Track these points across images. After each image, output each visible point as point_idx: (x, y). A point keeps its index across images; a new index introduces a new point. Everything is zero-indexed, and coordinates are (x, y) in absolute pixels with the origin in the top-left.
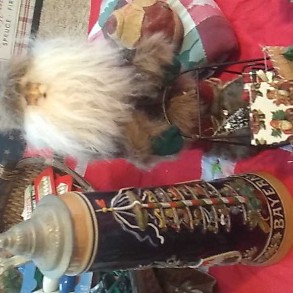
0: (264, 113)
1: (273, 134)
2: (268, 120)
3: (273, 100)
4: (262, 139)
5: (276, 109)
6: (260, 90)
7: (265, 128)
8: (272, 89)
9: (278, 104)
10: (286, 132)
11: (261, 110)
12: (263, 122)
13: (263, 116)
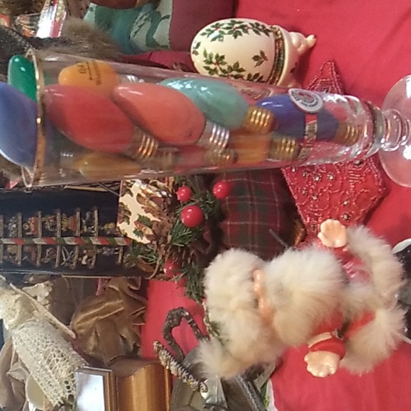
0: (131, 210)
1: (135, 232)
2: (133, 218)
3: (141, 205)
4: (123, 230)
5: (143, 214)
6: (132, 189)
7: (129, 223)
8: (143, 195)
9: (147, 212)
10: (148, 237)
11: (129, 207)
12: (129, 218)
13: (130, 213)
